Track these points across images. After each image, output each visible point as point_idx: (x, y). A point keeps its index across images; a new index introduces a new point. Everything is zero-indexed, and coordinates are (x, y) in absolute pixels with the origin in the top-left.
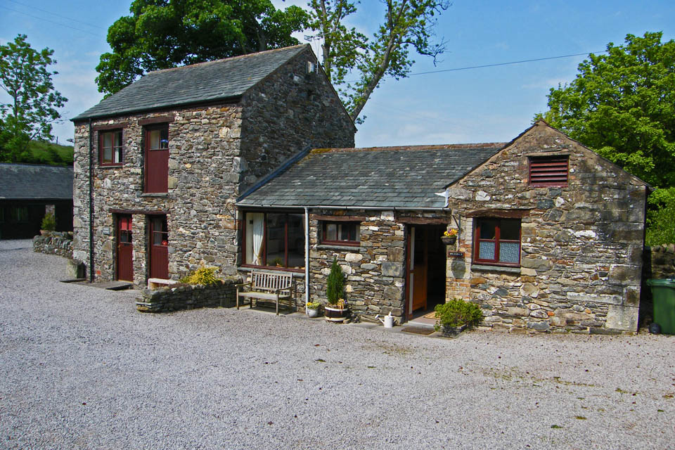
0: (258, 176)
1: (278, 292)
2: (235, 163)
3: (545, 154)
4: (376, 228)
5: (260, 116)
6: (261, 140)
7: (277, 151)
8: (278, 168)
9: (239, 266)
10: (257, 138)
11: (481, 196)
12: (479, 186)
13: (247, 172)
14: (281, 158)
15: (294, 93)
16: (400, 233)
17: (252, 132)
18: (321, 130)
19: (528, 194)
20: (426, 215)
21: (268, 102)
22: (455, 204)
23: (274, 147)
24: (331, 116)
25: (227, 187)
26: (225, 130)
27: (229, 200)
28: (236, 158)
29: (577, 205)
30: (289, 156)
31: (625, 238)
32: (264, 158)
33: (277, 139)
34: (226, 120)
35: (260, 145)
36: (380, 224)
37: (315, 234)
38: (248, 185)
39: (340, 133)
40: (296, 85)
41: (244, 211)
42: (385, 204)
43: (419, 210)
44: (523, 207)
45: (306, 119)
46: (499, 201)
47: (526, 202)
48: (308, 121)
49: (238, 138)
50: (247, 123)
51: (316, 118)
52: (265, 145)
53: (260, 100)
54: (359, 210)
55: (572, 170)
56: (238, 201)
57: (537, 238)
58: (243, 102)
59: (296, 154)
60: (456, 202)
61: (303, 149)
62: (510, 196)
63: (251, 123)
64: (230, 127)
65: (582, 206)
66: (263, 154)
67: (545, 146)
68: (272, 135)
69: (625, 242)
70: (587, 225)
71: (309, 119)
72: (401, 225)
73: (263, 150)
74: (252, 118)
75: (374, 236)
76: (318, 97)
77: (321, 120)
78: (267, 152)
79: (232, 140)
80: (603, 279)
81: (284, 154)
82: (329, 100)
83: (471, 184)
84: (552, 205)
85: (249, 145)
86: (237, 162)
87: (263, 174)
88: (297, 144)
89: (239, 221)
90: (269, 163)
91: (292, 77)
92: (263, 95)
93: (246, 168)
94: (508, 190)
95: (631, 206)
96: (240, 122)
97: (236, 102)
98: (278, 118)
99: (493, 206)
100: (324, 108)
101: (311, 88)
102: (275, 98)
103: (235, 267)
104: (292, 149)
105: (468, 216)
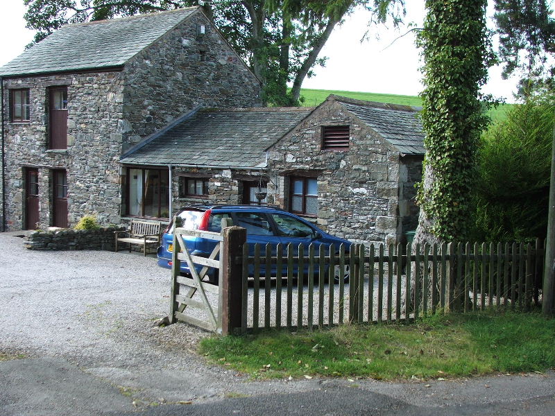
0: (142, 136)
1: (145, 237)
2: (119, 125)
3: (333, 124)
4: (219, 184)
5: (144, 81)
6: (146, 103)
7: (164, 112)
8: (164, 127)
9: (122, 216)
10: (141, 102)
11: (290, 158)
12: (289, 150)
13: (130, 132)
14: (169, 119)
15: (183, 55)
16: (235, 188)
17: (136, 97)
18: (216, 89)
19: (321, 157)
20: (253, 174)
21: (153, 68)
22: (272, 165)
23: (161, 109)
24: (229, 74)
25: (113, 146)
26: (111, 95)
27: (114, 158)
28: (120, 120)
29: (354, 167)
30: (177, 116)
31: (386, 195)
32: (148, 119)
33: (163, 101)
34: (112, 87)
35: (145, 107)
36: (222, 180)
37: (177, 189)
38: (132, 144)
39: (241, 90)
40: (185, 47)
41: (128, 168)
42: (226, 164)
43: (249, 170)
44: (318, 168)
45: (197, 79)
46: (302, 163)
47: (320, 164)
48: (200, 80)
49: (121, 103)
50: (130, 89)
51: (210, 77)
52: (150, 108)
53: (145, 67)
54: (208, 168)
55: (351, 138)
56: (121, 158)
57: (328, 194)
58: (126, 70)
59: (185, 114)
60: (273, 164)
61: (194, 108)
62: (309, 159)
63: (134, 88)
64: (115, 92)
65: (357, 168)
66: (147, 116)
67: (333, 118)
68: (157, 98)
69: (386, 198)
70: (361, 183)
71: (201, 79)
72: (236, 181)
73: (148, 112)
74: (135, 84)
75: (217, 190)
76: (213, 57)
77: (216, 79)
78: (152, 113)
79: (117, 104)
80: (372, 228)
81: (172, 114)
82: (226, 58)
83: (283, 148)
84: (338, 167)
85: (132, 108)
86: (121, 124)
87: (148, 134)
88: (187, 103)
89: (123, 176)
90: (154, 123)
91: (180, 41)
92: (147, 62)
93: (129, 129)
94: (307, 154)
95: (390, 169)
96: (122, 89)
97: (121, 71)
98: (164, 81)
99: (298, 167)
100: (219, 67)
101: (203, 49)
102: (160, 63)
103: (119, 217)
104: (181, 109)
105: (281, 174)
